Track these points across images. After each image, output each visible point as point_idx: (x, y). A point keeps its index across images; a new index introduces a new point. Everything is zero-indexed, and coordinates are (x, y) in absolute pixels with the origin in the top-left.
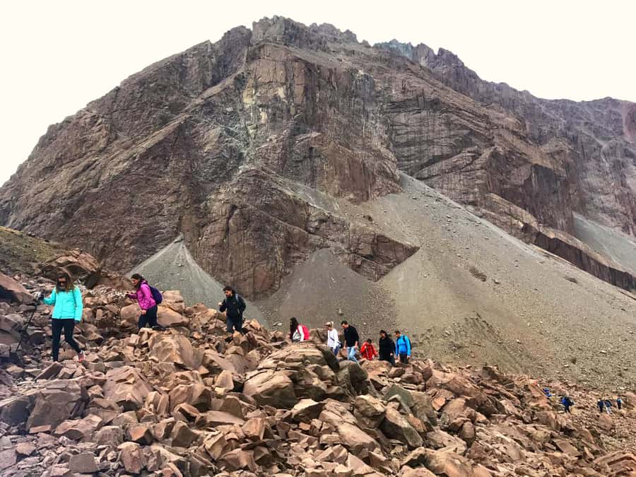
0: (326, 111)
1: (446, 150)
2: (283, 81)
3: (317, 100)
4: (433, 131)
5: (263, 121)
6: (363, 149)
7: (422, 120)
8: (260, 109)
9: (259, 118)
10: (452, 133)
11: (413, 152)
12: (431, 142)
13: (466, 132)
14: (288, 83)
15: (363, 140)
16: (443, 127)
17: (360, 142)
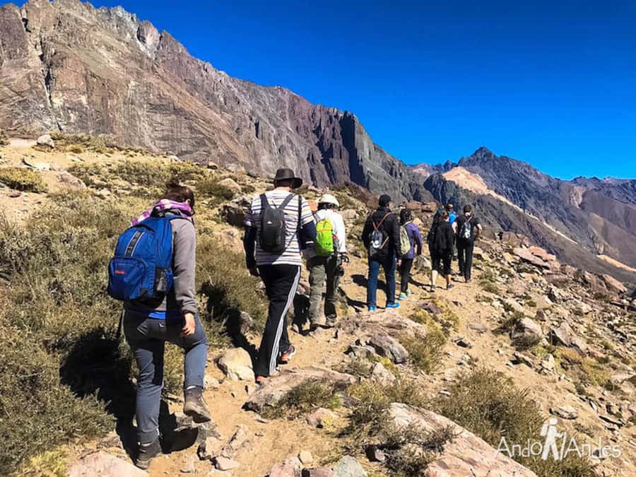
0: (114, 116)
1: (190, 148)
2: (85, 90)
3: (109, 107)
4: (181, 133)
5: (72, 121)
6: (139, 145)
7: (173, 121)
8: (70, 111)
9: (69, 118)
10: (193, 136)
11: (167, 146)
12: (179, 140)
13: (201, 136)
14: (89, 92)
15: (139, 138)
16: (187, 130)
17: (137, 139)
